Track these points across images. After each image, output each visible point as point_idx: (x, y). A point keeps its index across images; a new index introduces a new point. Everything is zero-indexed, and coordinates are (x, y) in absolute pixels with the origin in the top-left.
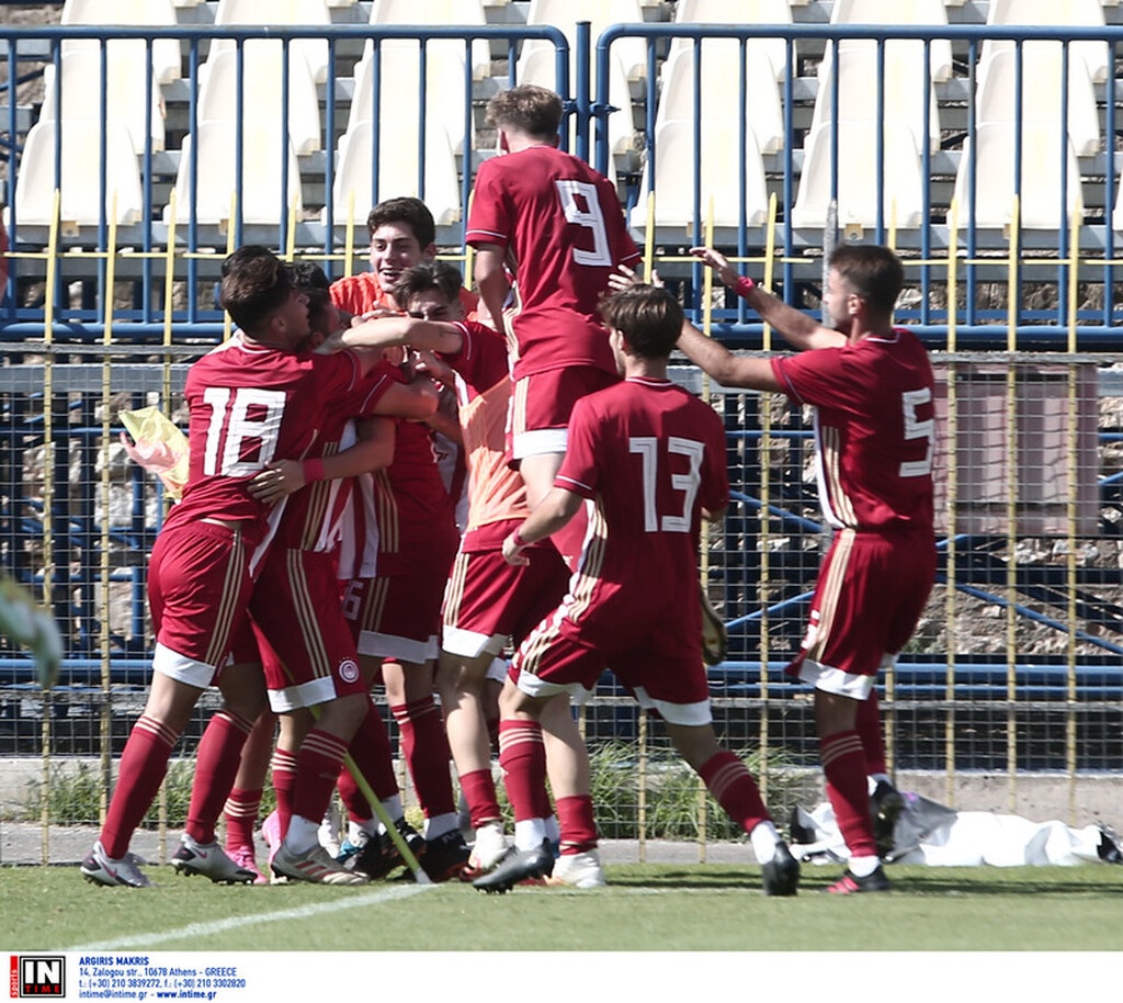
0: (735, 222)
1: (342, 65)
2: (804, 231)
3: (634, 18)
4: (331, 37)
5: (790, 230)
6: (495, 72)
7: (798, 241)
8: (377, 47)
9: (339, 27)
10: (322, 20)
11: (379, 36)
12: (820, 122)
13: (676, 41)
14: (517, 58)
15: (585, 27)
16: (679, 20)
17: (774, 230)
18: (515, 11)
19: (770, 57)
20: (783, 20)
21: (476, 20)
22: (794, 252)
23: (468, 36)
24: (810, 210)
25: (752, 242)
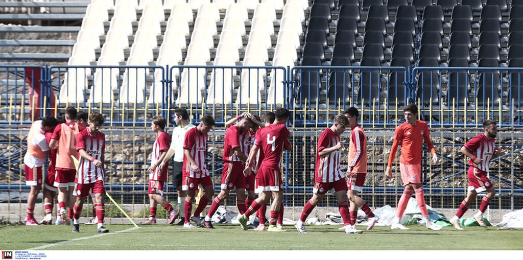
0: (196, 103)
1: (121, 73)
2: (209, 105)
3: (177, 65)
4: (120, 68)
5: (206, 104)
6: (150, 74)
7: (207, 106)
8: (128, 70)
9: (121, 66)
10: (118, 65)
11: (128, 68)
12: (212, 84)
13: (184, 68)
14: (154, 71)
15: (167, 66)
16: (185, 64)
17: (203, 104)
18: (154, 63)
19: (202, 72)
20: (205, 65)
21: (147, 65)
22: (207, 108)
23: (145, 68)
24: (210, 101)
25: (199, 106)
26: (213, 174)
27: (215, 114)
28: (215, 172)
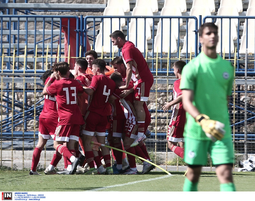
0: (228, 52)
1: (155, 23)
2: (241, 54)
3: (210, 15)
4: (154, 18)
5: (239, 54)
6: (183, 25)
7: (240, 56)
8: (162, 20)
9: (155, 16)
10: (152, 15)
11: (162, 18)
12: (244, 34)
13: (217, 19)
14: (188, 22)
15: (201, 16)
16: (218, 15)
17: (236, 54)
18: (188, 13)
19: (235, 22)
20: (237, 15)
21: (180, 15)
22: (239, 58)
23: (179, 18)
24: (242, 50)
25: (232, 56)
26: (246, 123)
27: (247, 63)
28: (248, 121)
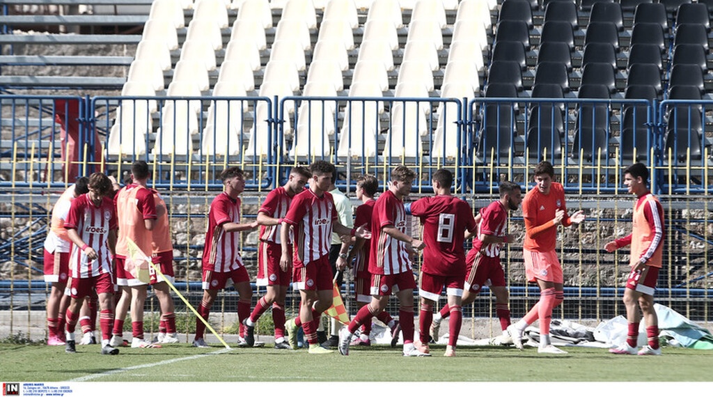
0: (321, 155)
1: (205, 108)
2: (341, 157)
3: (291, 95)
4: (202, 100)
5: (337, 157)
6: (249, 110)
7: (339, 160)
8: (215, 103)
9: (204, 97)
10: (199, 95)
11: (215, 100)
12: (345, 125)
13: (303, 101)
14: (256, 106)
15: (276, 97)
16: (304, 95)
17: (332, 157)
18: (256, 92)
19: (331, 106)
20: (335, 95)
21: (244, 95)
22: (338, 163)
23: (242, 99)
24: (343, 151)
27: (351, 172)
